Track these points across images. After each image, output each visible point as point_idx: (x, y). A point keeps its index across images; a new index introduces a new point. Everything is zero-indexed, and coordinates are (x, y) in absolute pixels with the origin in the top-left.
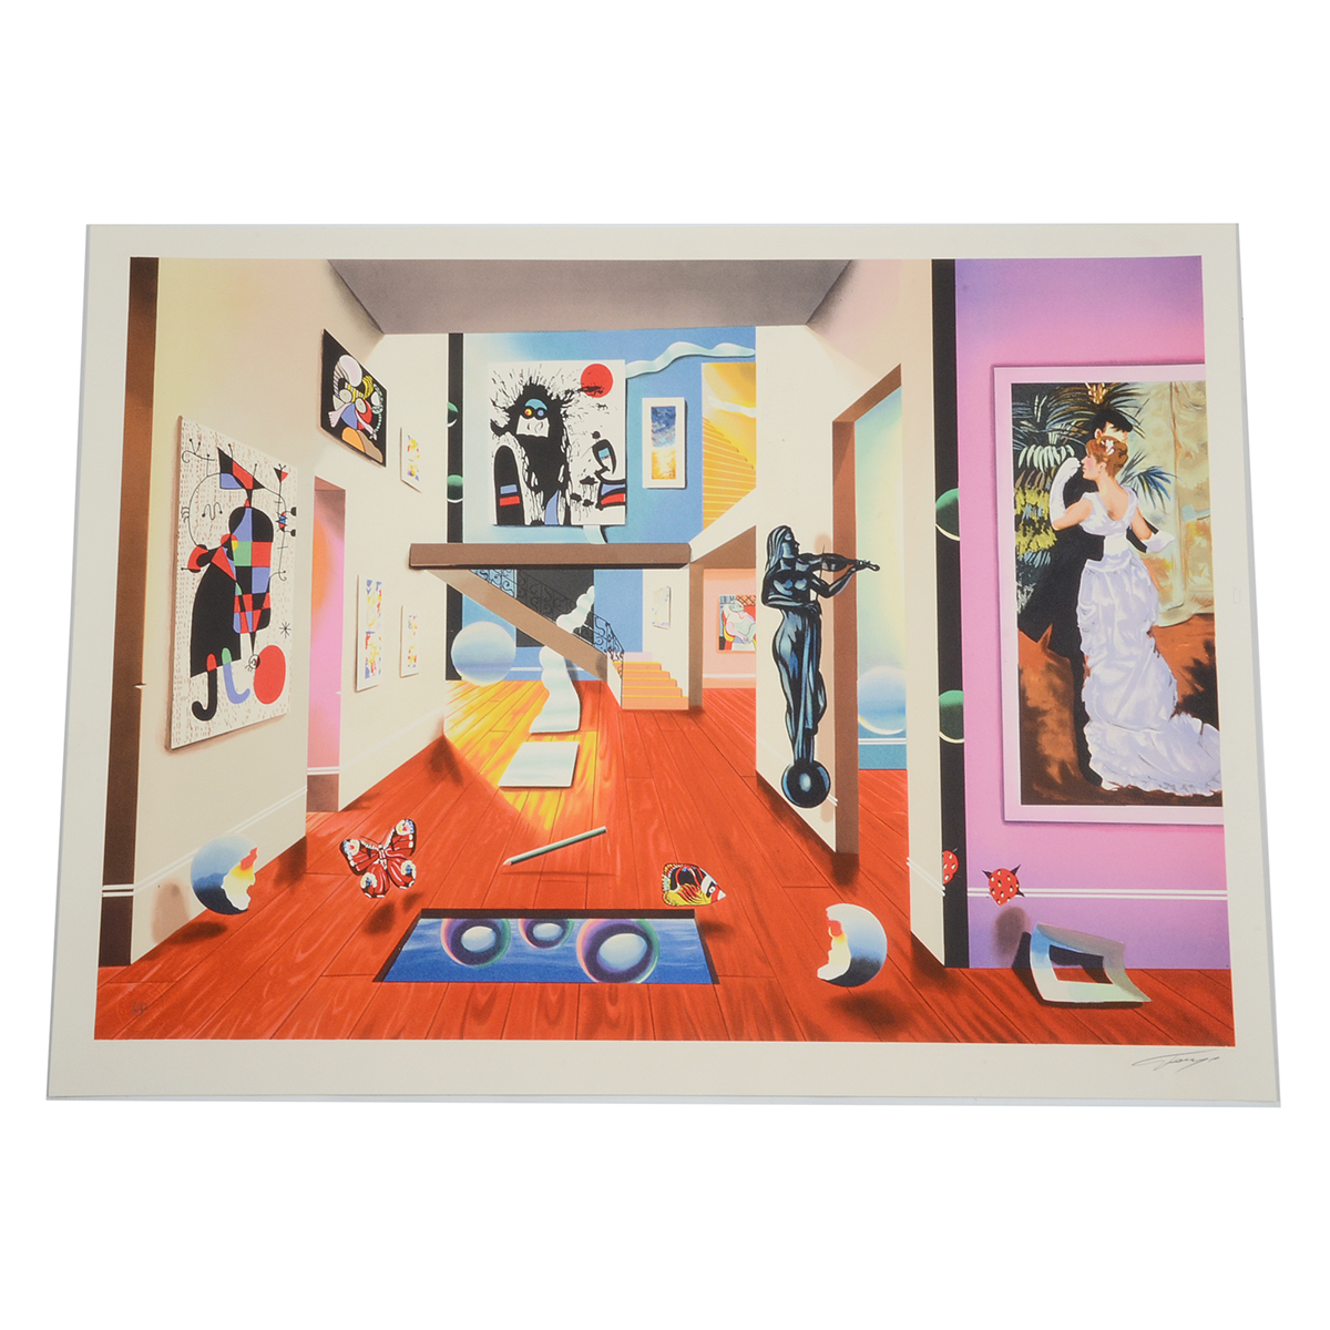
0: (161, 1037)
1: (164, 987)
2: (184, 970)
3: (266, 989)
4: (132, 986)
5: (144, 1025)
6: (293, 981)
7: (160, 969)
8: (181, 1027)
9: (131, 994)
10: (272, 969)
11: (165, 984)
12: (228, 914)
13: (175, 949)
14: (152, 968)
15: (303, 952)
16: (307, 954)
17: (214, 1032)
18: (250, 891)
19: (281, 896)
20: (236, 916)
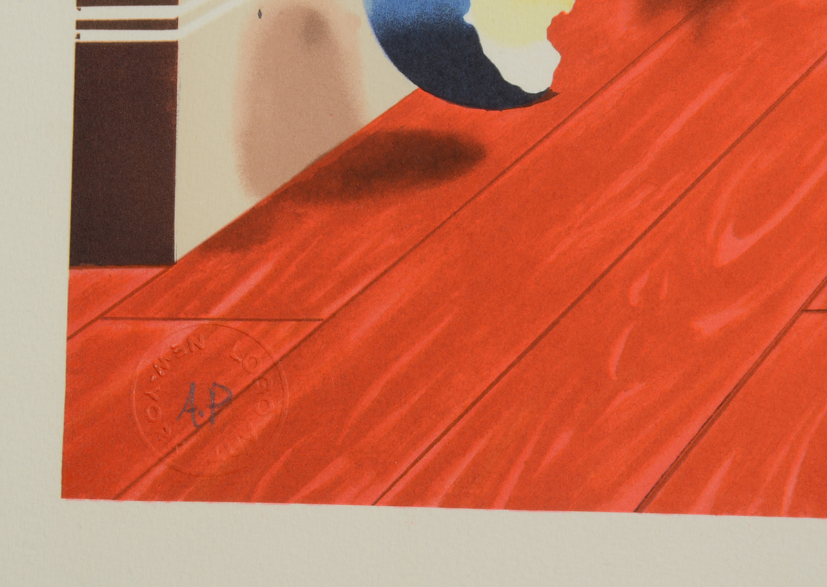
0: (280, 493)
1: (284, 336)
2: (346, 283)
3: (618, 349)
4: (178, 333)
5: (222, 455)
6: (709, 325)
7: (270, 279)
8: (339, 465)
9: (175, 353)
10: (639, 285)
11: (284, 330)
12: (489, 107)
13: (315, 217)
14: (243, 273)
15: (740, 232)
16: (751, 240)
17: (449, 482)
18: (559, 31)
19: (664, 47)
20: (514, 116)
